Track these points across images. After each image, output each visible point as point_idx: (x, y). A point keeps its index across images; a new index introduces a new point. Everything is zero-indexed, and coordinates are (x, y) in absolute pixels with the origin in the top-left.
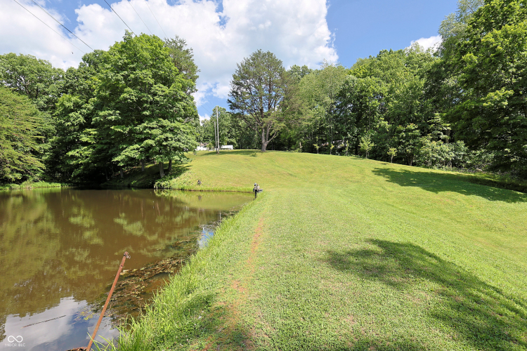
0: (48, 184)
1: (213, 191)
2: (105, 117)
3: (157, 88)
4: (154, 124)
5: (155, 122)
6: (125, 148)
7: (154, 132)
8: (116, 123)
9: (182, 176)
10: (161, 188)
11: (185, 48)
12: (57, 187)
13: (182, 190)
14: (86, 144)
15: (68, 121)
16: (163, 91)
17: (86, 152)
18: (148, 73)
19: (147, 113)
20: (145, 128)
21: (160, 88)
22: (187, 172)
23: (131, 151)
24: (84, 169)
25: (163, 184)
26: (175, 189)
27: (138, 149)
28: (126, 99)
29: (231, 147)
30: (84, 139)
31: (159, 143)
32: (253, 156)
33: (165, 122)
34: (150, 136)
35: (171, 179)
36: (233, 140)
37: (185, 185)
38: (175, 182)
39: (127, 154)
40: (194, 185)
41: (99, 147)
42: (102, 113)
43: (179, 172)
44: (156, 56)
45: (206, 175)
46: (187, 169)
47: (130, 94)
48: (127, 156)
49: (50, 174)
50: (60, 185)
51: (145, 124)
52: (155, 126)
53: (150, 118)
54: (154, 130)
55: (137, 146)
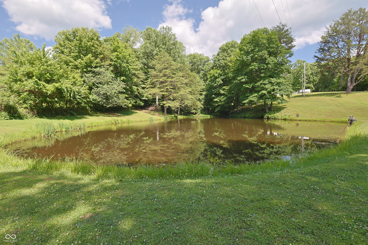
0: (204, 115)
1: (309, 121)
2: (240, 80)
3: (270, 60)
4: (266, 82)
5: (267, 80)
6: (249, 96)
7: (267, 86)
8: (246, 83)
9: (282, 111)
10: (268, 118)
11: (286, 29)
12: (209, 117)
13: (285, 120)
14: (223, 94)
15: (215, 83)
16: (273, 61)
17: (223, 99)
18: (265, 52)
19: (263, 75)
20: (261, 84)
21: (271, 60)
22: (285, 109)
23: (253, 97)
24: (221, 108)
25: (270, 116)
26: (279, 119)
27: (256, 96)
28: (252, 69)
29: (309, 90)
30: (222, 92)
31: (269, 93)
32: (337, 97)
33: (273, 80)
34: (263, 89)
35: (275, 113)
36: (311, 85)
37: (287, 117)
38: (277, 115)
39: (251, 99)
40: (294, 117)
41: (229, 96)
42: (239, 78)
43: (279, 109)
44: (270, 40)
45: (301, 111)
46: (285, 108)
47: (255, 66)
48: (250, 100)
49: (205, 111)
50: (209, 116)
51: (261, 82)
52: (267, 83)
53: (264, 78)
54: (267, 85)
55: (256, 94)
